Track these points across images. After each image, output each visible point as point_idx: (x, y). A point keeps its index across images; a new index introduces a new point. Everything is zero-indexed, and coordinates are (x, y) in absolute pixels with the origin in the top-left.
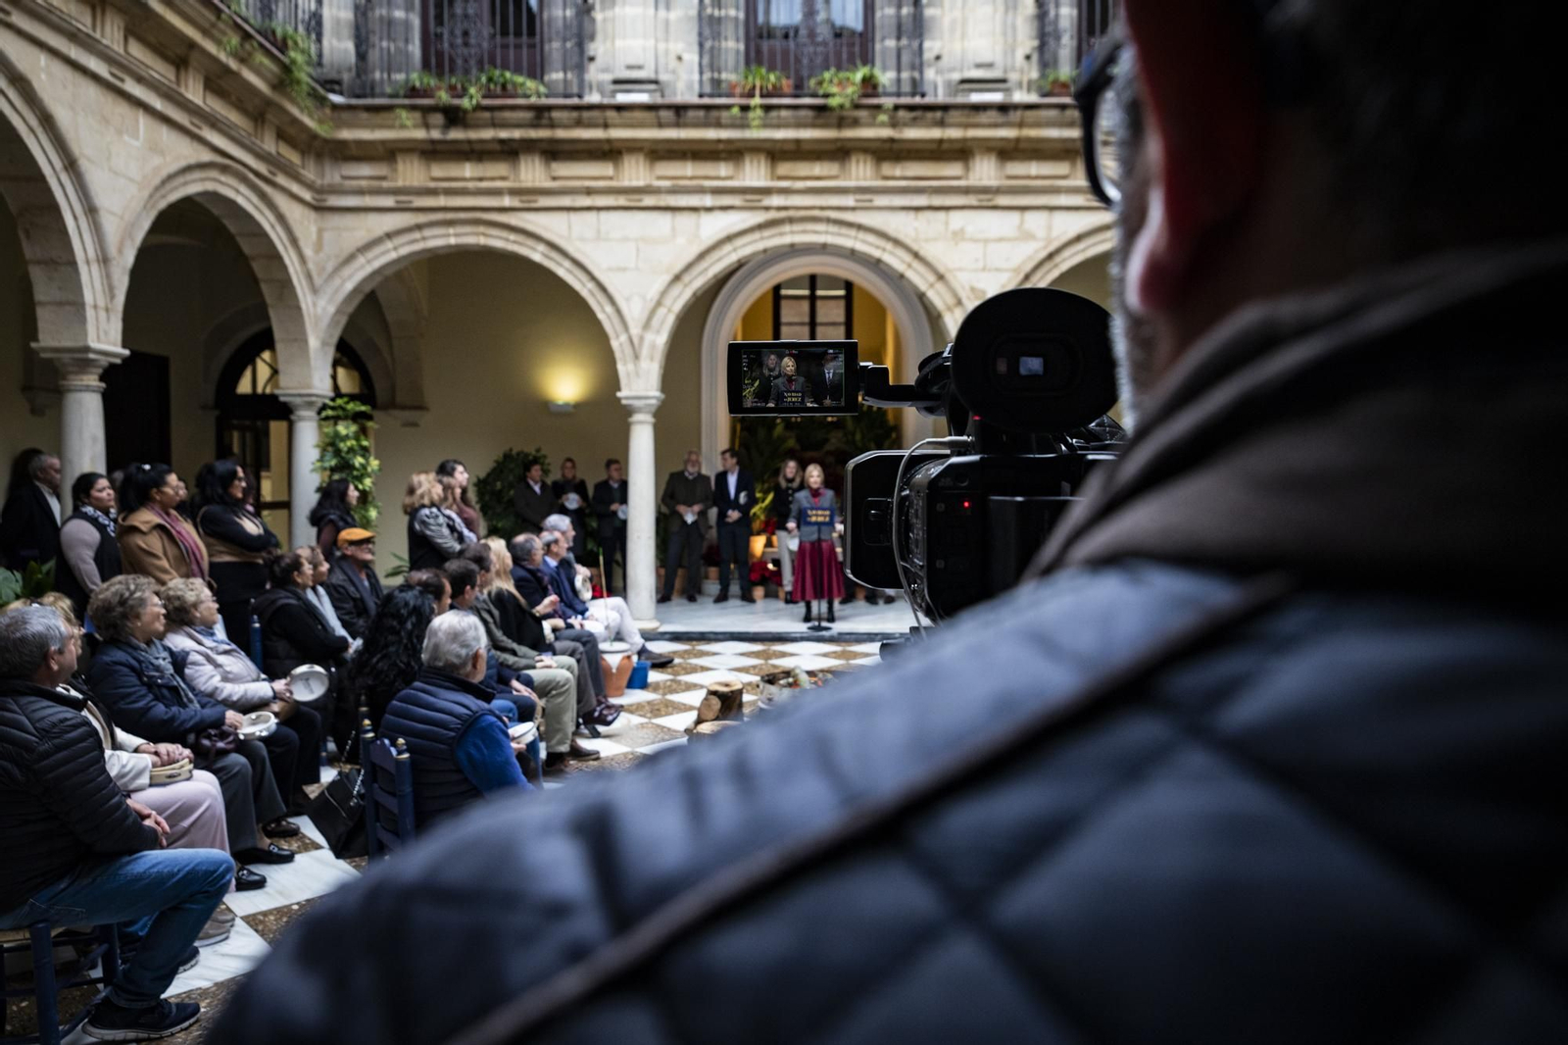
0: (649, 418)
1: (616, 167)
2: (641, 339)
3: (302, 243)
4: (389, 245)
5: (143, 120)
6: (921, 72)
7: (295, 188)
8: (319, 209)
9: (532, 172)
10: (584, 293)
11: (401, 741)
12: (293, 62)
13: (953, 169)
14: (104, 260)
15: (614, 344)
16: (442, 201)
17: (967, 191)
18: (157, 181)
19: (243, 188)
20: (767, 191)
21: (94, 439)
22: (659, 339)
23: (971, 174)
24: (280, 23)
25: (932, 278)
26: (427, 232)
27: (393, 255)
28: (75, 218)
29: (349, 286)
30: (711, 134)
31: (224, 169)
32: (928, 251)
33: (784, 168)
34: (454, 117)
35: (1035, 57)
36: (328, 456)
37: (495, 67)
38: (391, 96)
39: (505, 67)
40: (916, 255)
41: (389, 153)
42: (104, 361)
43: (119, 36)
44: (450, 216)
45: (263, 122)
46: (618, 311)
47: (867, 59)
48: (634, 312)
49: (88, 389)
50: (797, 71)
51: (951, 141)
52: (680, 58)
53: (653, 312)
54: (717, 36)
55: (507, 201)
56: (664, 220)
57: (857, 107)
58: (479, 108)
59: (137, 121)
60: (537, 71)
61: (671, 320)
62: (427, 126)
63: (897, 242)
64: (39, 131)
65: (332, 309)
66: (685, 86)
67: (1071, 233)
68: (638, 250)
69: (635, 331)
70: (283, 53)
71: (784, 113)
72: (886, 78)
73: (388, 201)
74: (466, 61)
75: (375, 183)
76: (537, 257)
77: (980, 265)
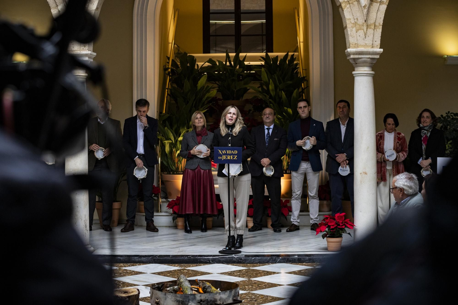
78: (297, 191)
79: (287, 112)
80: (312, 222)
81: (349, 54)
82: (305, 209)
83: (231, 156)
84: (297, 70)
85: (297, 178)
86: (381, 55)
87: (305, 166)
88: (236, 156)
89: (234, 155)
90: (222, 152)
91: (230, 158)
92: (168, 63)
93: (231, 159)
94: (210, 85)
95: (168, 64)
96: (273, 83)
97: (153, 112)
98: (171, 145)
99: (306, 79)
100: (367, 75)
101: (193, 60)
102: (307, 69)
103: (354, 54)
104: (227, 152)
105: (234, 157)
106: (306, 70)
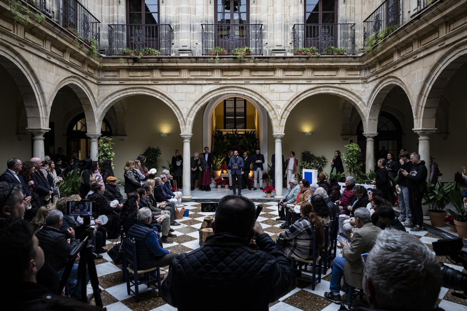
0: (189, 140)
1: (180, 73)
2: (187, 119)
3: (94, 94)
4: (118, 94)
5: (55, 67)
6: (262, 48)
7: (92, 80)
8: (98, 84)
9: (157, 75)
10: (171, 107)
11: (133, 238)
12: (93, 48)
13: (271, 73)
14: (45, 106)
15: (179, 121)
16: (132, 82)
17: (275, 79)
18: (58, 83)
19: (79, 82)
20: (221, 80)
21: (42, 153)
22: (191, 119)
23: (276, 75)
24: (90, 38)
25: (265, 103)
26: (128, 91)
27: (119, 97)
28: (38, 95)
29: (106, 105)
30: (205, 64)
31: (74, 77)
32: (264, 95)
33: (225, 73)
34: (135, 60)
35: (293, 44)
36: (101, 152)
37: (147, 47)
38: (118, 55)
39: (149, 47)
40: (261, 96)
41: (118, 70)
42: (45, 132)
43: (49, 47)
44: (134, 86)
45: (84, 63)
46: (180, 112)
47: (248, 45)
48: (185, 112)
49: (40, 139)
50: (228, 48)
51: (270, 66)
52: (197, 44)
53: (190, 112)
54: (207, 38)
55: (150, 82)
56: (193, 87)
57: (245, 58)
58: (142, 58)
59: (53, 68)
60: (158, 48)
61: (195, 114)
62: (128, 63)
63: (256, 93)
64: (30, 74)
65: (102, 112)
66: (198, 52)
67: (303, 91)
68: (185, 95)
69: (185, 117)
70: (90, 46)
71: (225, 59)
72: (252, 49)
73: (118, 83)
74: (139, 45)
75: (113, 78)
76: (158, 97)
77: (279, 99)
78: (256, 177)
79: (252, 150)
80: (260, 187)
81: (274, 135)
82: (258, 182)
84: (255, 137)
85: (256, 173)
86: (284, 135)
87: (259, 169)
94: (228, 141)
96: (248, 140)
97: (209, 151)
98: (215, 161)
99: (258, 139)
100: (280, 142)
101: (221, 132)
102: (259, 136)
103: (276, 135)
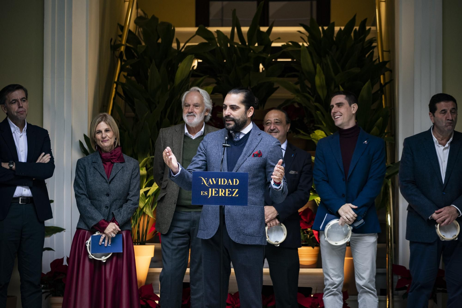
83: (227, 190)
84: (371, 51)
88: (237, 190)
89: (233, 187)
90: (207, 181)
91: (225, 193)
92: (121, 36)
93: (227, 195)
95: (120, 39)
96: (322, 72)
99: (388, 67)
102: (391, 51)
104: (217, 182)
105: (232, 193)
106: (389, 51)
